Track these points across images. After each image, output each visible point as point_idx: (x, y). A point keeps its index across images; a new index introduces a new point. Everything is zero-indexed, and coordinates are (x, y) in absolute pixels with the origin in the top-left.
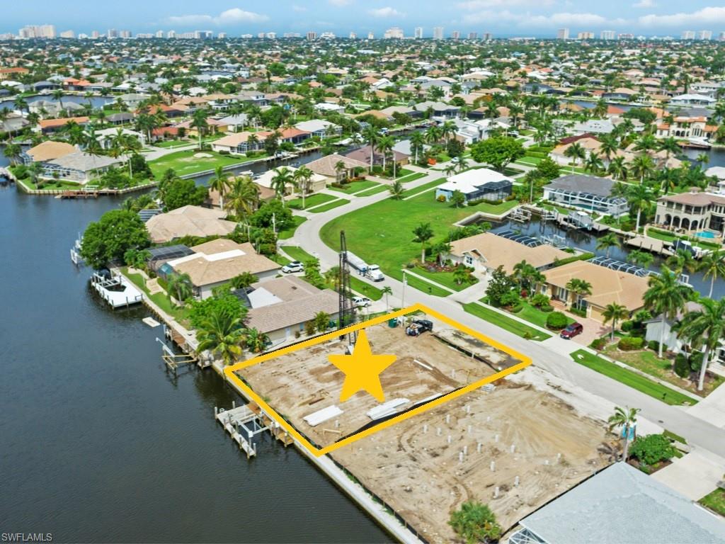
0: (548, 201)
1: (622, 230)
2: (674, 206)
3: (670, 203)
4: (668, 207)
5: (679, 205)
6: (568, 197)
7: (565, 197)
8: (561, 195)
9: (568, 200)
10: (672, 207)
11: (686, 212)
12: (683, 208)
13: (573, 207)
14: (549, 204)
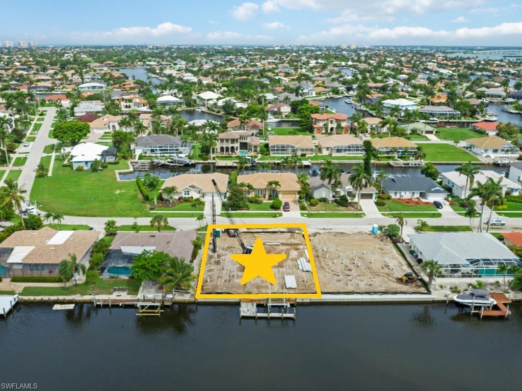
0: (143, 155)
1: (203, 160)
2: (225, 141)
3: (222, 140)
4: (221, 142)
5: (227, 140)
6: (154, 150)
7: (151, 150)
8: (148, 150)
9: (154, 152)
10: (223, 142)
11: (231, 143)
12: (230, 142)
13: (162, 155)
14: (145, 156)
